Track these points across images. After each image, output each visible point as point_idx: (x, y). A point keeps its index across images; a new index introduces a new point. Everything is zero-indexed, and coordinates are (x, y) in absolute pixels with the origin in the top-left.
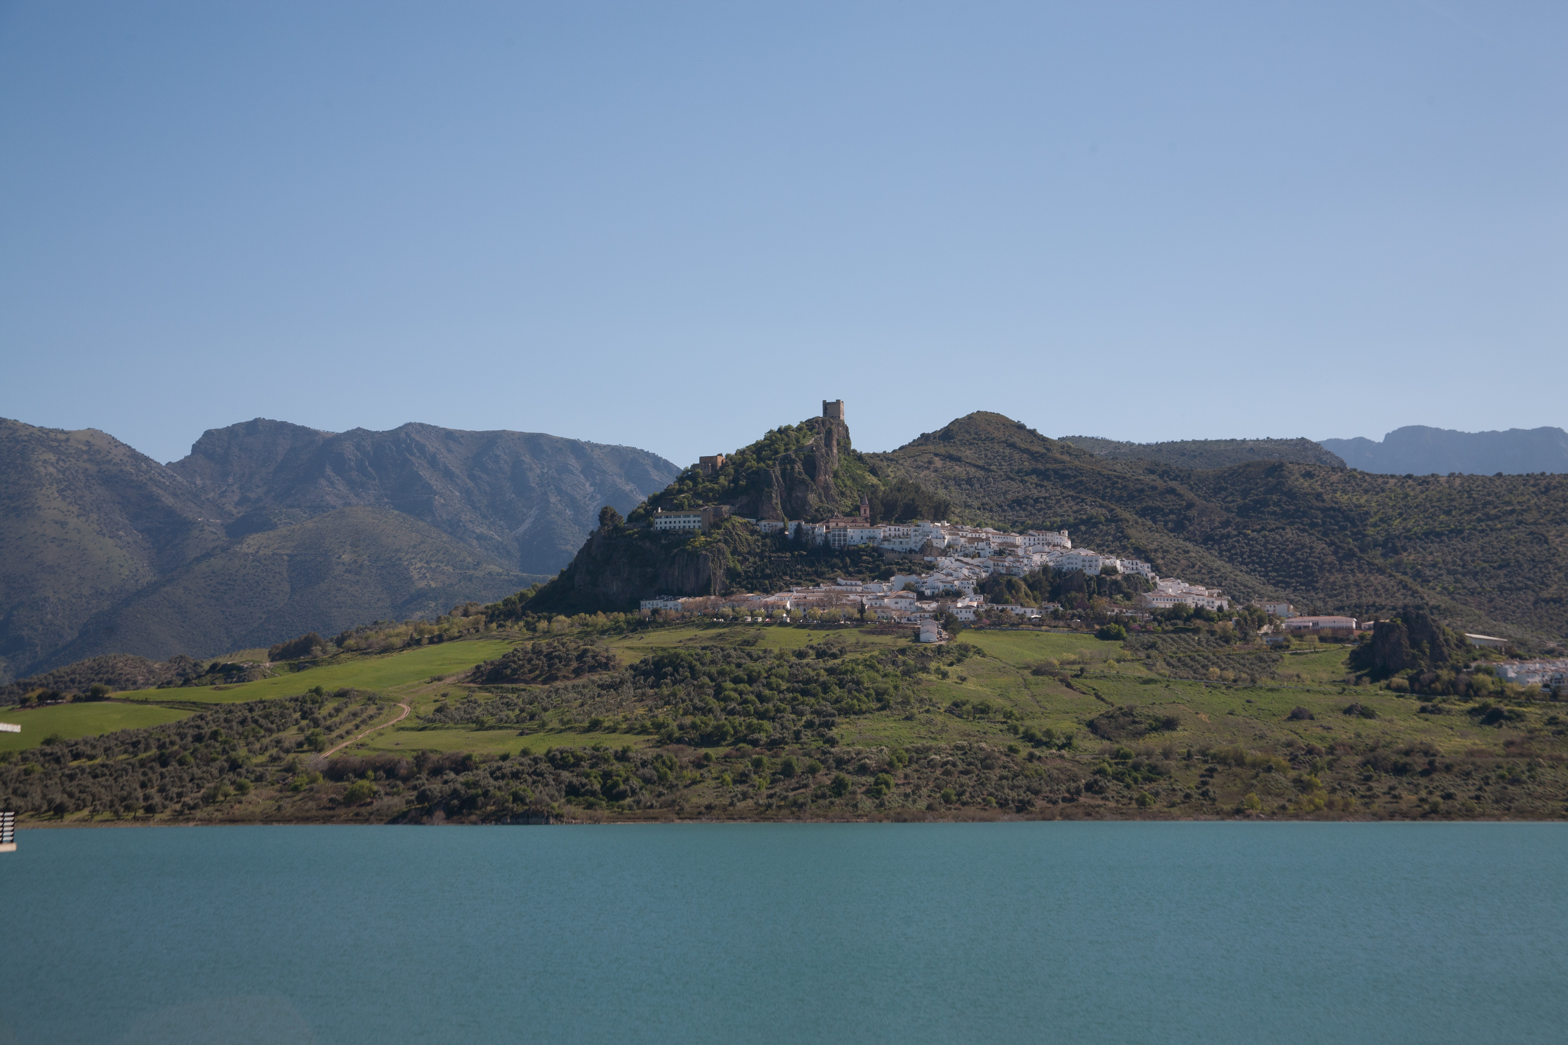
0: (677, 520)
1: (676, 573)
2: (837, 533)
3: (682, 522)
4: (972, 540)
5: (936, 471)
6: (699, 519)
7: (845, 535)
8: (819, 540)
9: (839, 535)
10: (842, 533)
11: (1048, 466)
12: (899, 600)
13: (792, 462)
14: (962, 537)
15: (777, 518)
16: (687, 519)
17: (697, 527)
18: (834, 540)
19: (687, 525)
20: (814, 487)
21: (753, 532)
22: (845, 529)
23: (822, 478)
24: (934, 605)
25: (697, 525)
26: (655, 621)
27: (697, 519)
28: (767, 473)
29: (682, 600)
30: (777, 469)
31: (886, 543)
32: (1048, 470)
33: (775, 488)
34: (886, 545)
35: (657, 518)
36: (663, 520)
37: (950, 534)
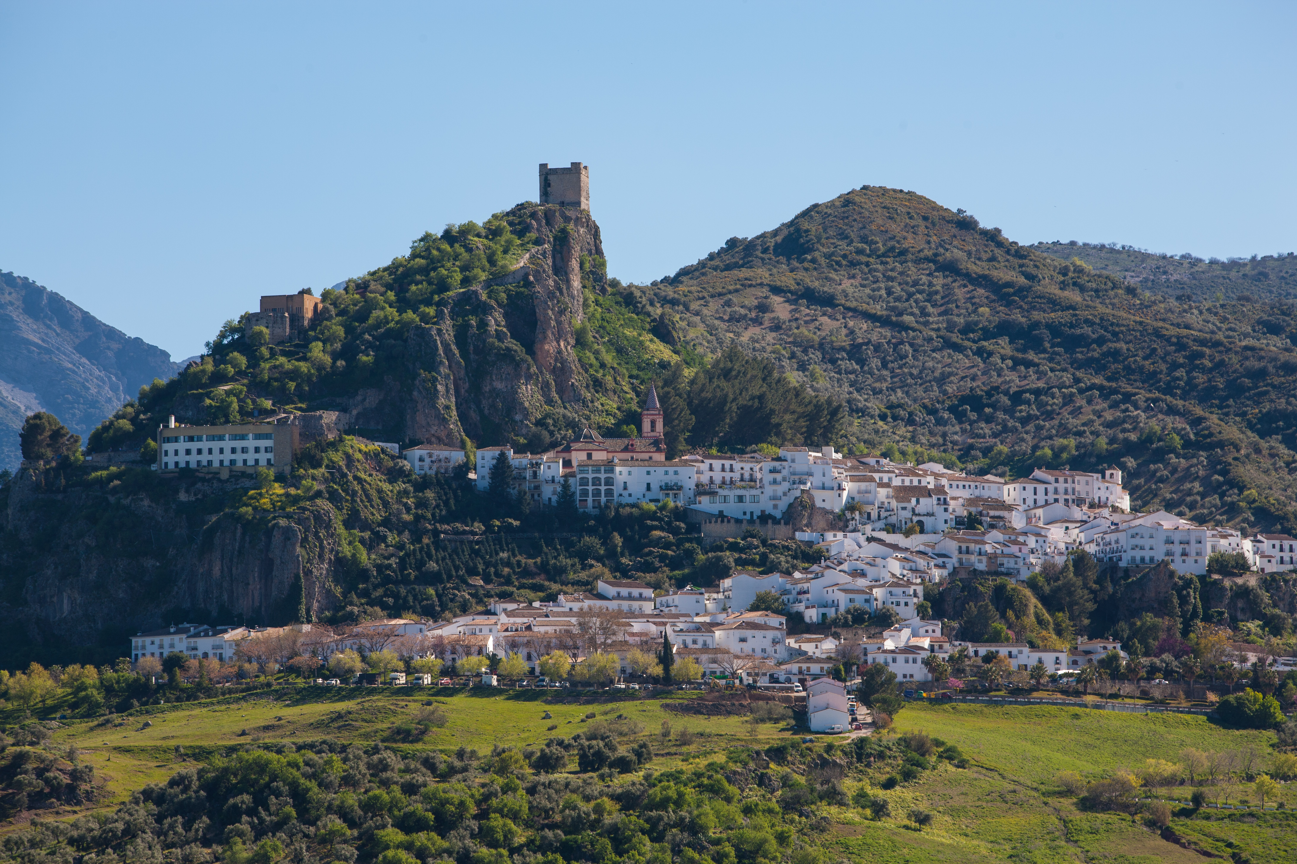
0: (216, 445)
1: (216, 571)
2: (590, 476)
3: (227, 451)
4: (904, 493)
5: (776, 327)
6: (269, 443)
7: (609, 482)
8: (549, 492)
9: (596, 481)
10: (603, 476)
11: (1037, 316)
12: (748, 633)
13: (483, 309)
14: (882, 485)
15: (448, 442)
16: (239, 444)
17: (263, 462)
18: (585, 493)
19: (239, 457)
20: (534, 369)
21: (394, 475)
22: (609, 466)
23: (550, 347)
24: (829, 645)
25: (263, 457)
26: (172, 685)
27: (263, 443)
28: (423, 334)
29: (235, 634)
30: (447, 325)
31: (705, 499)
32: (1036, 325)
33: (444, 370)
34: (705, 504)
35: (168, 440)
36: (182, 446)
37: (853, 479)
